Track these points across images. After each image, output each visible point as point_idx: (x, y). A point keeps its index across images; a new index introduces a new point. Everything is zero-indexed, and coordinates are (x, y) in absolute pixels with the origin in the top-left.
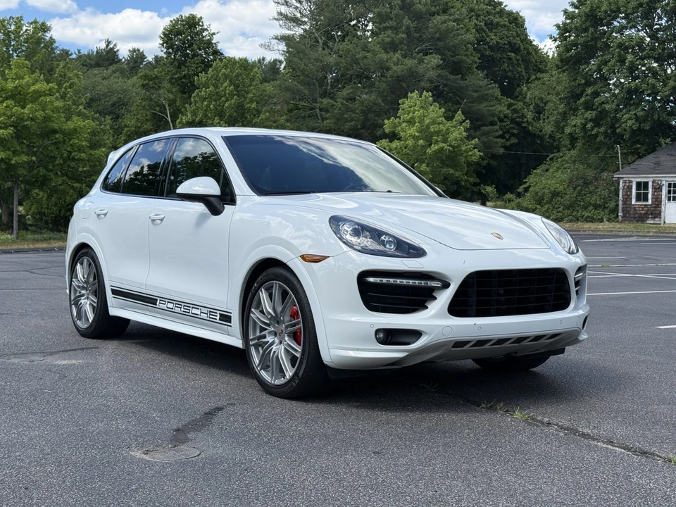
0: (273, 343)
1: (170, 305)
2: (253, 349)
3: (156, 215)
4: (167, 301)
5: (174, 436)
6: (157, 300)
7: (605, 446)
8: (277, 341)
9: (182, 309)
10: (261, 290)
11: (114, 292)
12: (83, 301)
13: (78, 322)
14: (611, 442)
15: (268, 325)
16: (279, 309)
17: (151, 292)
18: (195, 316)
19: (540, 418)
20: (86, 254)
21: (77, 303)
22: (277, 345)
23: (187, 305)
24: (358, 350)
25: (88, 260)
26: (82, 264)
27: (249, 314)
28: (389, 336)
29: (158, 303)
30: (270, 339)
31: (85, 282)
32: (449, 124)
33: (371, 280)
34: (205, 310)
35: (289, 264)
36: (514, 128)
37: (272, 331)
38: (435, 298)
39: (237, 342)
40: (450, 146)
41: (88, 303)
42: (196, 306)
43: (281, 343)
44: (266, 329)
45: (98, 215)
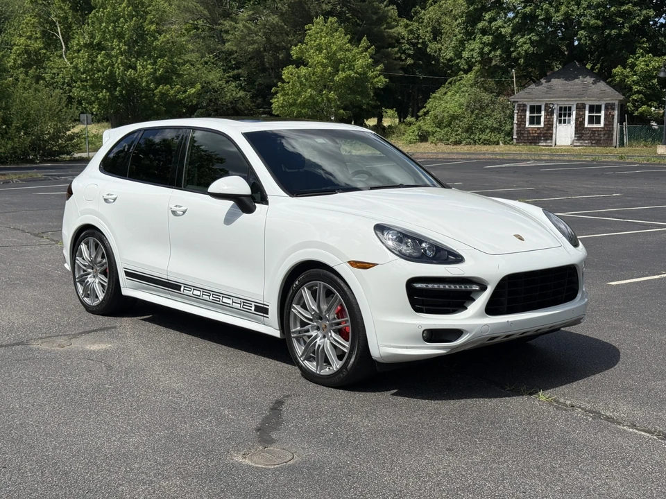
0: (316, 337)
1: (198, 293)
2: (295, 342)
3: (176, 206)
4: (192, 288)
5: (260, 436)
6: (181, 286)
7: (631, 430)
8: (321, 335)
9: (211, 297)
10: (303, 288)
11: (128, 274)
12: (90, 279)
13: (86, 300)
14: (634, 426)
15: (311, 320)
16: (324, 307)
17: (173, 278)
18: (226, 305)
19: (562, 400)
20: (93, 235)
21: (82, 282)
22: (320, 339)
23: (216, 293)
24: (407, 348)
25: (94, 241)
26: (87, 244)
27: (290, 309)
28: (433, 335)
29: (182, 289)
30: (314, 333)
31: (91, 262)
32: (355, 50)
33: (419, 285)
34: (239, 301)
35: (336, 268)
36: (411, 50)
37: (315, 326)
38: (474, 300)
39: (276, 333)
40: (356, 73)
41: (97, 282)
42: (226, 296)
43: (324, 337)
44: (309, 324)
45: (106, 200)
